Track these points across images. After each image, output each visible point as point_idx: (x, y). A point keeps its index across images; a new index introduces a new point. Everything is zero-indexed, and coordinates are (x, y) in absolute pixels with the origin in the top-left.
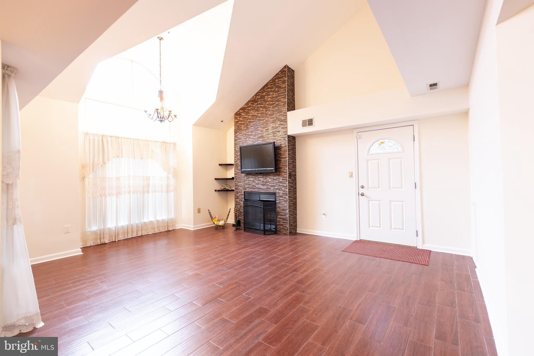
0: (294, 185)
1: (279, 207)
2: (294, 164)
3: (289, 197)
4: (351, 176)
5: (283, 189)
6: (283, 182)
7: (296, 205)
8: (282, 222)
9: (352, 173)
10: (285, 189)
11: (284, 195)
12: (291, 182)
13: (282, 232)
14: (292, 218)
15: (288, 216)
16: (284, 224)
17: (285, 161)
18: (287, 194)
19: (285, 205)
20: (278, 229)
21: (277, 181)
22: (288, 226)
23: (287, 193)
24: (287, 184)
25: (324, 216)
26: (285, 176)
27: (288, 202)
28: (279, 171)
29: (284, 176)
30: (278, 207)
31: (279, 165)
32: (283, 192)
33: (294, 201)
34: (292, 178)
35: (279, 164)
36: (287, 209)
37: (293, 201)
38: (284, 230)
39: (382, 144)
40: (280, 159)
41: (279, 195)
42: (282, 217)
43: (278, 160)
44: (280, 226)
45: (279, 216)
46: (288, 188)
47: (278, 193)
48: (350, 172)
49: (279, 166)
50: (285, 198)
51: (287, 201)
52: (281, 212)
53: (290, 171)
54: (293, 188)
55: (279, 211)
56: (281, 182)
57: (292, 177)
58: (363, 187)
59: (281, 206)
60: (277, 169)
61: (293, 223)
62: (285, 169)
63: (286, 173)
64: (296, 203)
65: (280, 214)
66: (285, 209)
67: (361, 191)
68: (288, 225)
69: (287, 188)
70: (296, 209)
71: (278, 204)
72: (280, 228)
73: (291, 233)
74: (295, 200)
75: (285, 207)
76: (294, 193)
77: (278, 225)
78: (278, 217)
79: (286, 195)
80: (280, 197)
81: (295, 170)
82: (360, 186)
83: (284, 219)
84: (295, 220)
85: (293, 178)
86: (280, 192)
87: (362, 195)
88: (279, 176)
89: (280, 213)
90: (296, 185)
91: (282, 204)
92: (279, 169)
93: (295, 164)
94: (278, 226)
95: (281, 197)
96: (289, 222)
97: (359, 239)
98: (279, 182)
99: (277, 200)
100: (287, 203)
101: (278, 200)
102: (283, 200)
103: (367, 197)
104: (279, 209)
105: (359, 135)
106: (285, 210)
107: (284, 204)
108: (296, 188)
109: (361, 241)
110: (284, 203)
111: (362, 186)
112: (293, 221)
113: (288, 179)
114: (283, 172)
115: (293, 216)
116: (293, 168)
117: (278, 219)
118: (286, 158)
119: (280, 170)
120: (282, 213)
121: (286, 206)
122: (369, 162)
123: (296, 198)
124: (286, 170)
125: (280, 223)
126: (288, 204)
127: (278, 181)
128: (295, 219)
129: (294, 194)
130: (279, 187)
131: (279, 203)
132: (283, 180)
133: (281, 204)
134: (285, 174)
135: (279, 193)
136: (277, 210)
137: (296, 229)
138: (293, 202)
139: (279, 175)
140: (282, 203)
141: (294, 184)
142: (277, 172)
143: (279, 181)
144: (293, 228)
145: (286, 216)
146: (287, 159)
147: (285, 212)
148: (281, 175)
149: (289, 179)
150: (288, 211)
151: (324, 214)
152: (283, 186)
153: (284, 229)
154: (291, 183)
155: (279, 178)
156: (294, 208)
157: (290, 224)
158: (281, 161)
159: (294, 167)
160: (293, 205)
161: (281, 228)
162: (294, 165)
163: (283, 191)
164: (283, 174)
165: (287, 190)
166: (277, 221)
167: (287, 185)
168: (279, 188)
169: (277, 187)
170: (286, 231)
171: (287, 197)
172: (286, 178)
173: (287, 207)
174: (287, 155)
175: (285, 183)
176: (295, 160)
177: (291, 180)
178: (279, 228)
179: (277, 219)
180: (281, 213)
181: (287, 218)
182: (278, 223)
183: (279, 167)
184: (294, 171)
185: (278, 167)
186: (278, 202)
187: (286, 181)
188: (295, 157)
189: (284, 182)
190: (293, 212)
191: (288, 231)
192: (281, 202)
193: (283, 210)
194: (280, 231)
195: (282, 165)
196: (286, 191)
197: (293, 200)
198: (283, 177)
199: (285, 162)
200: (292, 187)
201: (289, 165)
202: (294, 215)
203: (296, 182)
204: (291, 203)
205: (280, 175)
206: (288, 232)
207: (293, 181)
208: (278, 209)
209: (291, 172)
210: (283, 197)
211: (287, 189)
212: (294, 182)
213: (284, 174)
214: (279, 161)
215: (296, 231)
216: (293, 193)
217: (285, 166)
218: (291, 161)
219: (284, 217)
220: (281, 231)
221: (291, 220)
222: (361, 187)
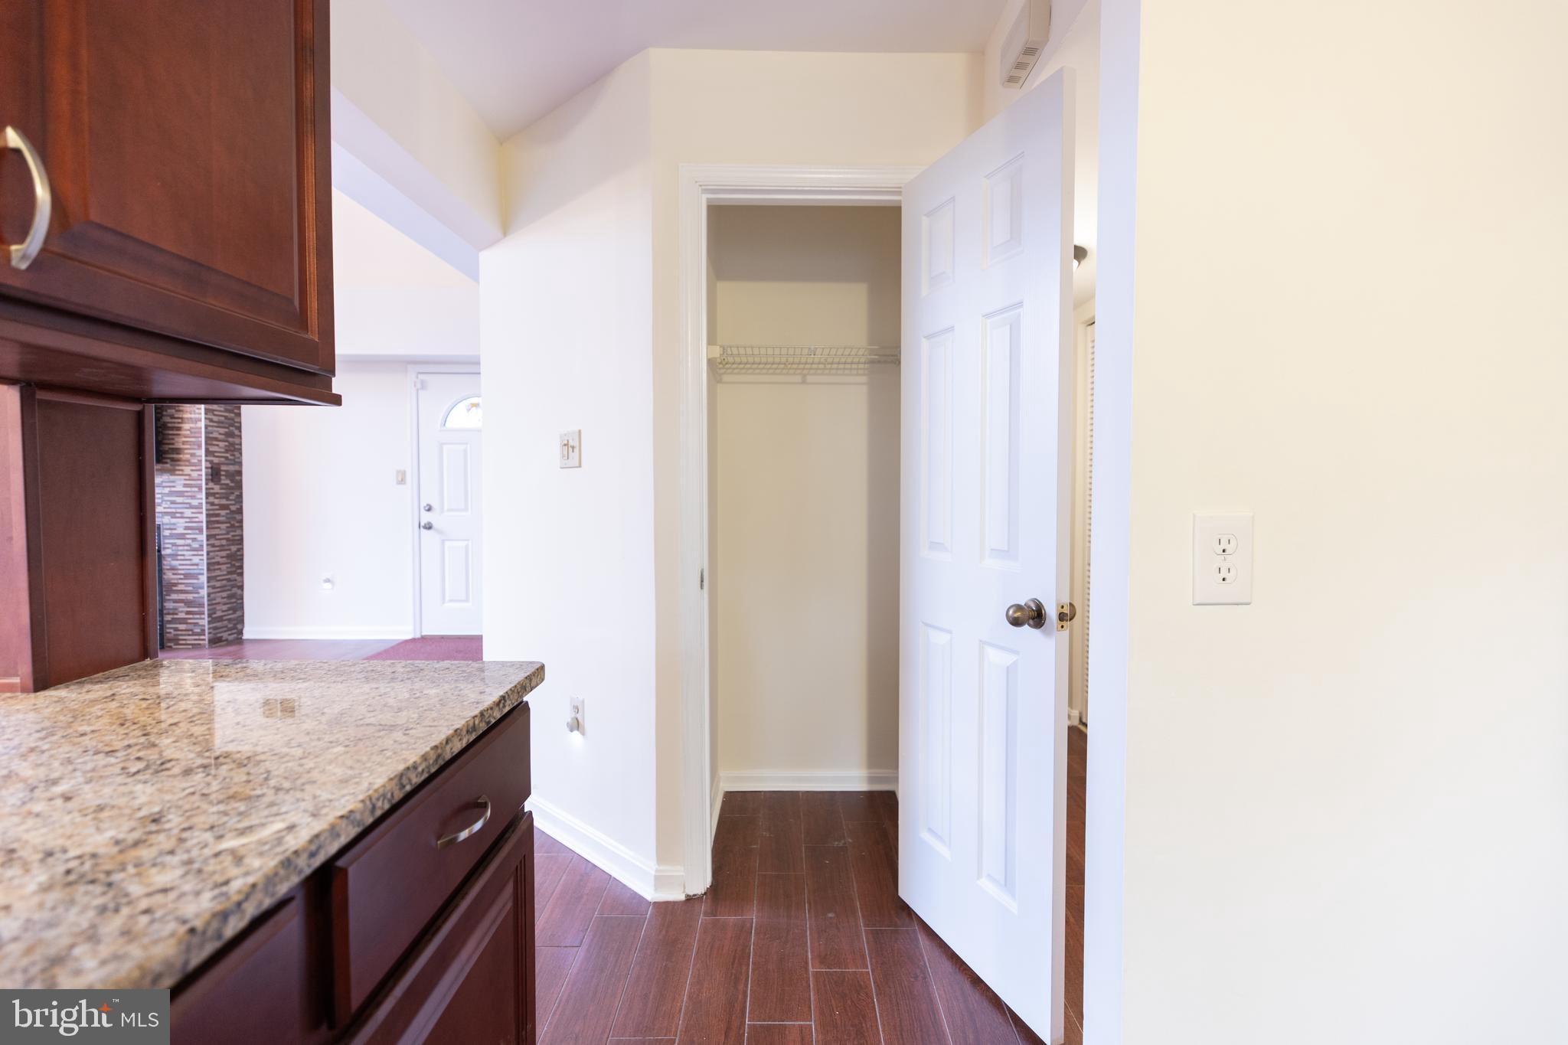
0: (233, 502)
1: (173, 569)
2: (230, 439)
3: (209, 537)
4: (402, 481)
5: (188, 513)
6: (186, 494)
7: (242, 560)
8: (182, 612)
9: (404, 473)
10: (193, 513)
11: (189, 532)
12: (218, 493)
13: (184, 642)
14: (223, 598)
15: (204, 592)
16: (191, 616)
17: (193, 430)
18: (201, 530)
19: (196, 560)
20: (168, 635)
21: (166, 490)
22: (205, 622)
23: (200, 524)
24: (201, 499)
25: (328, 585)
26: (195, 474)
27: (205, 553)
28: (173, 460)
29: (189, 475)
30: (168, 569)
31: (171, 441)
32: (186, 522)
33: (234, 548)
34: (223, 482)
35: (171, 437)
36: (202, 572)
37: (230, 550)
38: (189, 635)
39: (474, 408)
40: (174, 423)
41: (174, 532)
42: (182, 596)
43: (170, 425)
44: (176, 624)
45: (174, 596)
46: (207, 510)
47: (168, 527)
48: (398, 472)
49: (173, 444)
50: (194, 540)
51: (203, 550)
52: (180, 581)
53: (216, 460)
54: (228, 511)
55: (173, 581)
56: (180, 494)
57: (223, 478)
58: (429, 509)
59: (180, 565)
60: (166, 452)
61: (224, 614)
62: (193, 455)
63: (198, 468)
64: (238, 553)
65: (175, 588)
66: (195, 571)
67: (426, 517)
68: (204, 619)
69: (200, 510)
70: (239, 571)
71: (169, 559)
72: (176, 629)
73: (215, 641)
74: (239, 547)
75: (195, 567)
76: (233, 526)
77: (169, 622)
78: (168, 598)
79: (197, 531)
80: (178, 539)
81: (239, 458)
82: (423, 504)
83: (188, 603)
84: (235, 604)
85: (228, 482)
86: (174, 524)
87: (429, 527)
88: (171, 475)
89: (176, 585)
90: (242, 502)
91: (182, 558)
92: (173, 454)
93: (237, 441)
94: (168, 626)
95: (182, 536)
96: (209, 610)
97: (418, 636)
98: (171, 493)
99: (167, 546)
100: (203, 555)
101: (170, 546)
102: (186, 548)
103: (440, 532)
104: (174, 574)
105: (422, 382)
106: (195, 576)
107: (190, 560)
108: (240, 511)
109: (424, 639)
110: (190, 555)
111: (428, 505)
112: (229, 606)
113: (207, 484)
114: (187, 463)
115: (229, 592)
116: (227, 451)
117: (169, 605)
118: (199, 423)
119: (175, 456)
120: (183, 586)
121: (197, 565)
122: (445, 447)
123: (241, 540)
124: (199, 458)
125: (176, 614)
126: (205, 557)
127: (168, 489)
128: (234, 600)
129: (230, 529)
130: (171, 508)
131: (174, 556)
132: (185, 486)
133: (179, 558)
134: (194, 468)
135: (172, 527)
136: (165, 577)
137: (242, 630)
138: (228, 552)
139: (172, 472)
140: (183, 555)
141: (231, 500)
142: (166, 463)
143: (173, 489)
144: (226, 627)
145: (198, 593)
146: (202, 424)
147: (195, 581)
148: (180, 473)
149: (211, 485)
150: (204, 579)
151: (328, 581)
152: (188, 506)
153: (190, 633)
154: (217, 496)
155: (173, 482)
156: (234, 569)
157: (214, 616)
158: (179, 429)
159: (232, 449)
160: (229, 561)
161: (182, 630)
162: (232, 444)
163: (188, 520)
164: (187, 470)
165: (203, 517)
166: (165, 612)
167: (200, 501)
168: (174, 510)
169: (165, 508)
170: (197, 637)
171: (204, 537)
172: (199, 482)
173: (200, 567)
174: (200, 414)
175: (193, 497)
176: (239, 428)
177: (221, 489)
178: (172, 631)
179: (165, 604)
180: (180, 586)
181: (201, 600)
182: (168, 618)
183: (171, 446)
184: (233, 462)
185: (170, 449)
186: (169, 555)
187: (196, 489)
188: (236, 420)
189: (189, 494)
190: (229, 580)
191: (206, 637)
192: (180, 553)
193: (187, 576)
194: (176, 641)
195: (184, 443)
196: (197, 520)
197: (228, 545)
198: (187, 477)
199: (195, 433)
200: (223, 507)
201: (209, 442)
202: (230, 590)
203: (241, 493)
204: (217, 556)
205: (177, 472)
206: (204, 640)
207: (229, 491)
208: (169, 576)
209: (219, 464)
210: (188, 536)
211: (202, 513)
212: (233, 493)
213: (192, 470)
214: (173, 430)
215: (241, 632)
216: (228, 525)
217: (194, 445)
218: (218, 431)
219: (190, 597)
220: (181, 637)
221: (219, 603)
222: (425, 507)
